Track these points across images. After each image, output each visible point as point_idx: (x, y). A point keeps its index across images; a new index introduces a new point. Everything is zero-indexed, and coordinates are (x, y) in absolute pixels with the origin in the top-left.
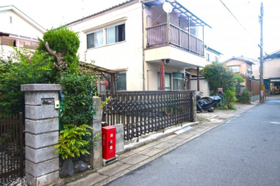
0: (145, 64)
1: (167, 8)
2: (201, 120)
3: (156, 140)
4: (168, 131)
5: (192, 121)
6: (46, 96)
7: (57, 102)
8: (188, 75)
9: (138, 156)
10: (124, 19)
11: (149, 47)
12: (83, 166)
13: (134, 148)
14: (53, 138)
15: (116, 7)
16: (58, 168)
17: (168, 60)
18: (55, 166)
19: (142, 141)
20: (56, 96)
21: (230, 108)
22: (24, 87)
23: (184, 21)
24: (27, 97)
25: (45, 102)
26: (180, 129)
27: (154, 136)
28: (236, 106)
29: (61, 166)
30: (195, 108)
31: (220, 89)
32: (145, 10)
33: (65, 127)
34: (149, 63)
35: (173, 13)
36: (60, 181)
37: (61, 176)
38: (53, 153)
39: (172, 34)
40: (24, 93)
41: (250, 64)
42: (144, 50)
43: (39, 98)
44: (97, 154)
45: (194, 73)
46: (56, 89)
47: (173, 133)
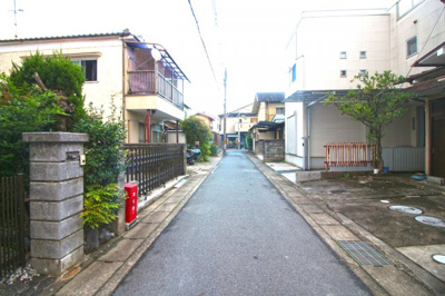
0: (126, 113)
1: (156, 55)
2: (190, 172)
3: (161, 196)
4: (169, 185)
5: (183, 174)
6: (71, 149)
7: (83, 157)
8: (165, 127)
10: (97, 55)
11: (131, 93)
12: (108, 234)
13: (146, 207)
14: (77, 204)
15: (84, 36)
16: (82, 242)
17: (154, 111)
18: (80, 241)
19: (149, 198)
20: (80, 149)
21: (205, 161)
25: (70, 158)
26: (178, 182)
27: (157, 192)
28: (209, 158)
29: (85, 240)
30: (185, 161)
31: (197, 143)
33: (90, 188)
34: (130, 111)
36: (87, 258)
37: (86, 252)
38: (78, 224)
41: (211, 120)
42: (124, 96)
43: (64, 151)
45: (176, 126)
47: (173, 188)
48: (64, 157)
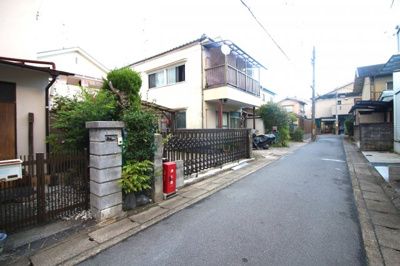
0: (204, 103)
1: (226, 50)
2: (257, 157)
3: (213, 176)
4: (225, 167)
5: (248, 157)
6: (110, 133)
7: (120, 139)
8: (244, 114)
9: (197, 190)
10: (184, 61)
11: (208, 87)
12: (145, 199)
13: (193, 183)
14: (116, 173)
15: (177, 48)
16: (121, 201)
17: (225, 100)
18: (119, 199)
19: (200, 176)
20: (119, 133)
21: (284, 146)
22: (89, 124)
23: (241, 62)
24: (91, 134)
25: (109, 139)
26: (237, 165)
27: (212, 171)
28: (289, 143)
29: (124, 200)
30: (251, 145)
31: (275, 128)
32: (204, 52)
33: (128, 162)
34: (207, 102)
35: (231, 55)
36: (124, 214)
37: (124, 209)
38: (116, 187)
39: (230, 75)
40: (89, 130)
41: (303, 104)
42: (203, 90)
43: (103, 135)
44: (158, 189)
45: (250, 112)
46: (118, 126)
47: (230, 169)
48: (104, 138)
